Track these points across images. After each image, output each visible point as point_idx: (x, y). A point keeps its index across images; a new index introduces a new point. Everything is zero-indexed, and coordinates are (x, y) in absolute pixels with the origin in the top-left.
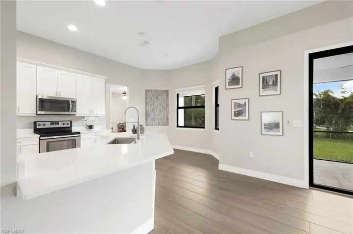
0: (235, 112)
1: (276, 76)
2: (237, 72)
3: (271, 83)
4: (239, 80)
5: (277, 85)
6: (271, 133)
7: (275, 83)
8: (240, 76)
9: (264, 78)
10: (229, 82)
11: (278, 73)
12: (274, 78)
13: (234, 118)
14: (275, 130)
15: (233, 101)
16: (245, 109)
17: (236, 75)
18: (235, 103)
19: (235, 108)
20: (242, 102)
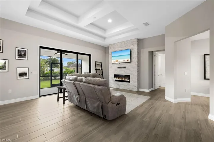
6: (23, 78)
7: (25, 54)
9: (18, 50)
11: (26, 50)
14: (25, 76)
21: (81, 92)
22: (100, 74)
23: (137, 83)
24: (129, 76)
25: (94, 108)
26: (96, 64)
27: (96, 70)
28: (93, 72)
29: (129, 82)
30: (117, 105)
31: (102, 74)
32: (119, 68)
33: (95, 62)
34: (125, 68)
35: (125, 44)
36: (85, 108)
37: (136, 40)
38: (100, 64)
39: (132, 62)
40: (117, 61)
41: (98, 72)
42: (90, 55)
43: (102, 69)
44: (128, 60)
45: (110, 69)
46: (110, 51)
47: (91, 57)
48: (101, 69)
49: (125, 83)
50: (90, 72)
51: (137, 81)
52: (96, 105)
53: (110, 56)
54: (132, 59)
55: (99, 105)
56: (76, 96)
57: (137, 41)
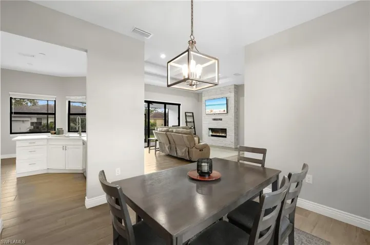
21: (172, 141)
22: (191, 128)
23: (235, 138)
24: (226, 129)
25: (183, 153)
26: (186, 116)
27: (186, 122)
28: (183, 124)
29: (225, 137)
30: (200, 151)
31: (194, 128)
32: (214, 119)
33: (185, 113)
34: (221, 120)
35: (221, 91)
36: (175, 155)
37: (233, 87)
38: (191, 114)
39: (229, 113)
40: (211, 111)
41: (190, 125)
42: (179, 105)
43: (194, 122)
44: (224, 111)
45: (203, 122)
46: (204, 99)
47: (181, 106)
48: (192, 121)
49: (220, 138)
50: (179, 125)
51: (235, 136)
52: (184, 150)
53: (203, 105)
54: (229, 109)
55: (186, 150)
56: (167, 145)
57: (235, 88)
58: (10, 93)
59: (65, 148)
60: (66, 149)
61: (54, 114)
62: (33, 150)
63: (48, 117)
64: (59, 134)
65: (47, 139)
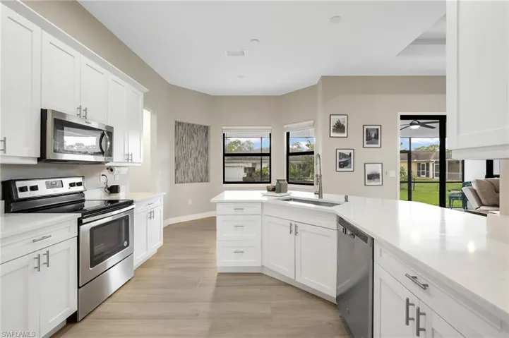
0: (340, 163)
1: (378, 129)
2: (343, 119)
3: (373, 136)
4: (344, 128)
5: (378, 138)
6: (373, 183)
7: (376, 137)
8: (345, 125)
9: (367, 130)
10: (333, 130)
11: (379, 127)
12: (376, 132)
13: (338, 169)
14: (376, 180)
15: (338, 151)
16: (350, 159)
17: (342, 123)
18: (340, 153)
19: (340, 159)
20: (347, 152)
58: (223, 128)
59: (294, 230)
60: (296, 233)
61: (269, 155)
62: (241, 224)
63: (261, 160)
64: (280, 192)
65: (262, 203)
